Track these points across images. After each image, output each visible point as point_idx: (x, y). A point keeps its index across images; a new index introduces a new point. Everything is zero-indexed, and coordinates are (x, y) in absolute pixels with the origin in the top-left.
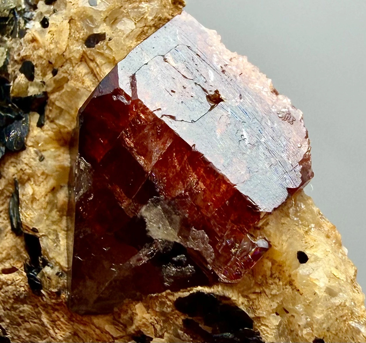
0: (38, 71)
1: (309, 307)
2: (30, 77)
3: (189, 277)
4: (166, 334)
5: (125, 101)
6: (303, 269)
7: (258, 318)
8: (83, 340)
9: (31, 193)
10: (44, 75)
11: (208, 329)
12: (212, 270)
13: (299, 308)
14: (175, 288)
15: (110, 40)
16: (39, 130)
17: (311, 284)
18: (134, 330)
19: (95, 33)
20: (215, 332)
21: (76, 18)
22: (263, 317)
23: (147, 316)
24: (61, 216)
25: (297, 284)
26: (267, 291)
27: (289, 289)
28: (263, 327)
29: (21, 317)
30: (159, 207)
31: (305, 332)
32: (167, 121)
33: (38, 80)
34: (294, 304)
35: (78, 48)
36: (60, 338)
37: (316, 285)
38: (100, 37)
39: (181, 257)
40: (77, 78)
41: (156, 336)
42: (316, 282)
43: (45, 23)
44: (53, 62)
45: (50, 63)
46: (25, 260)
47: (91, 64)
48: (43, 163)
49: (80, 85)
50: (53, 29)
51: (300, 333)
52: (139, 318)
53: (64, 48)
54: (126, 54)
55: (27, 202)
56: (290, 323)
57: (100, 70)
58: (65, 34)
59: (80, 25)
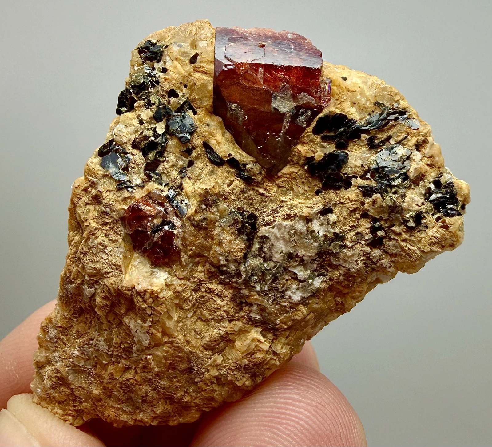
0: (178, 91)
1: (362, 94)
2: (176, 96)
3: (311, 116)
4: (318, 150)
6: (348, 82)
7: (347, 113)
8: (283, 187)
9: (215, 142)
10: (182, 90)
11: (332, 134)
12: (318, 105)
13: (359, 97)
14: (309, 125)
15: (201, 53)
16: (196, 115)
17: (355, 84)
18: (303, 160)
19: (192, 56)
20: (335, 133)
21: (179, 57)
22: (349, 111)
23: (305, 148)
24: (234, 144)
25: (350, 89)
26: (343, 100)
27: (350, 93)
28: (351, 115)
29: (250, 200)
30: (278, 98)
31: (368, 104)
32: (254, 62)
33: (180, 94)
34: (356, 97)
35: (190, 68)
36: (274, 194)
37: (358, 84)
38: (196, 56)
39: (302, 110)
40: (198, 79)
41: (314, 153)
42: (357, 82)
43: (164, 70)
44: (182, 82)
45: (181, 83)
46: (234, 172)
47: (201, 69)
48: (210, 126)
49: (202, 81)
50: (171, 69)
51: (366, 107)
52: (302, 152)
53: (183, 72)
54: (213, 53)
55: (217, 147)
56: (359, 106)
57: (207, 68)
58: (179, 66)
59: (182, 58)
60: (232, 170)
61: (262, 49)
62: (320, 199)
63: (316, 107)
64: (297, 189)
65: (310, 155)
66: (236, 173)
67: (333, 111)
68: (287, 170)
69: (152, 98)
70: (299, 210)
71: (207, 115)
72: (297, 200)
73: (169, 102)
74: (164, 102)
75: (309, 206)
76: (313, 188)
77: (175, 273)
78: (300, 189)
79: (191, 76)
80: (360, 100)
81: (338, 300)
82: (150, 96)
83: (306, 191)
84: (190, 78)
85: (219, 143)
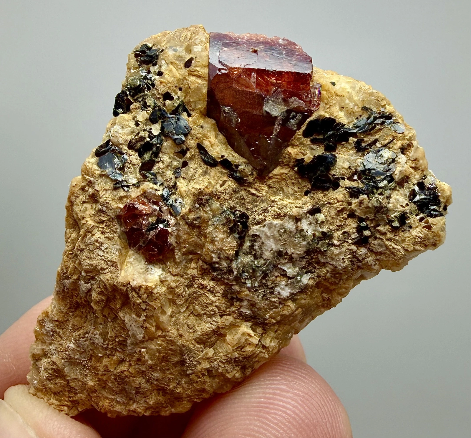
0: (173, 94)
1: (350, 98)
2: (171, 98)
3: (301, 120)
4: (307, 152)
5: (225, 72)
6: (337, 87)
7: (336, 117)
8: (274, 187)
9: (209, 143)
10: (177, 93)
11: (321, 137)
12: (308, 109)
13: (347, 101)
14: (299, 128)
15: (196, 58)
16: (191, 118)
17: (343, 90)
18: (293, 162)
19: (186, 60)
20: (324, 136)
21: (174, 60)
22: (337, 115)
23: (295, 150)
24: (226, 146)
25: (339, 94)
26: (331, 104)
27: (338, 98)
28: (340, 119)
29: (242, 199)
30: (270, 101)
31: (356, 108)
32: (247, 67)
33: (175, 97)
34: (344, 102)
35: (184, 71)
36: (265, 194)
37: (346, 89)
38: (191, 60)
39: (293, 114)
40: (193, 83)
41: (304, 156)
42: (345, 88)
43: (160, 74)
44: (177, 85)
45: (176, 86)
46: (227, 173)
47: (196, 73)
48: (204, 128)
49: (197, 84)
50: (167, 72)
51: (354, 111)
52: (293, 154)
53: (178, 75)
54: (207, 58)
55: (210, 148)
56: (347, 111)
57: (201, 72)
58: (174, 70)
59: (177, 62)
60: (225, 171)
61: (255, 54)
62: (309, 199)
63: (306, 111)
64: (287, 190)
65: (300, 157)
66: (229, 173)
67: (322, 115)
68: (277, 171)
69: (148, 100)
70: (289, 209)
71: (201, 117)
72: (287, 200)
73: (164, 105)
74: (159, 104)
75: (298, 206)
76: (302, 188)
77: (169, 270)
78: (290, 189)
79: (186, 79)
80: (348, 104)
81: (325, 296)
82: (146, 98)
83: (296, 192)
84: (185, 81)
85: (212, 145)
